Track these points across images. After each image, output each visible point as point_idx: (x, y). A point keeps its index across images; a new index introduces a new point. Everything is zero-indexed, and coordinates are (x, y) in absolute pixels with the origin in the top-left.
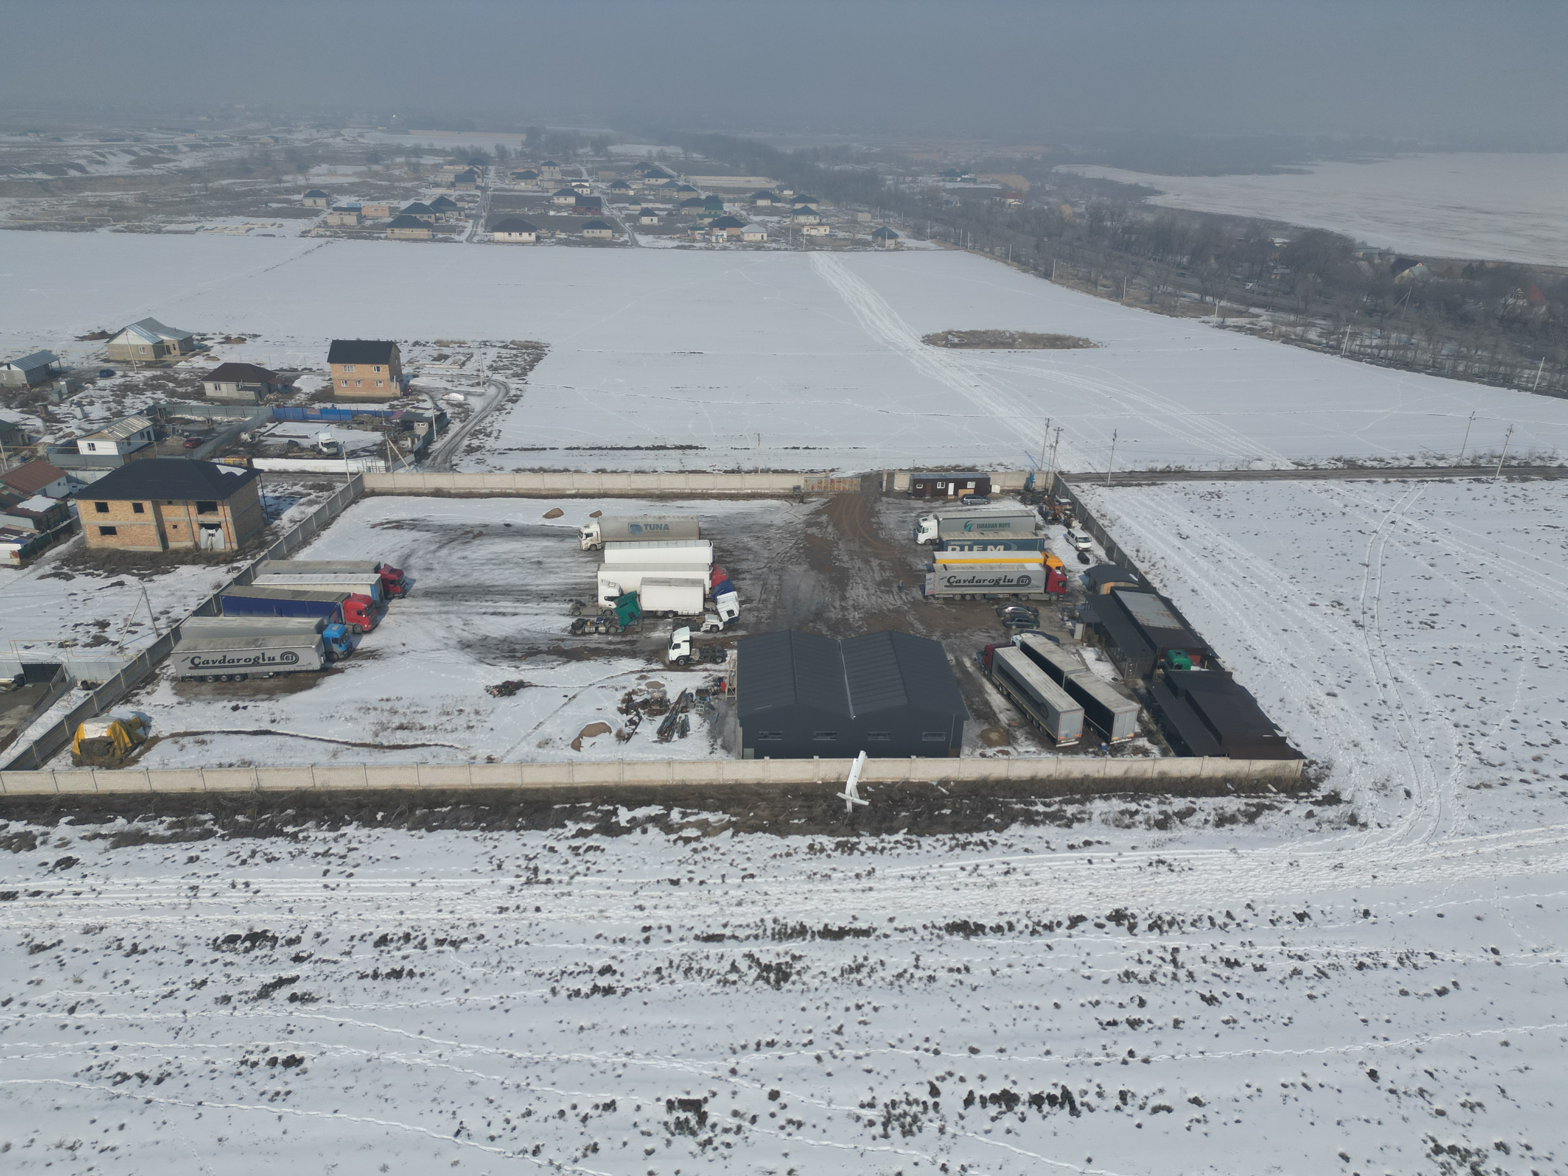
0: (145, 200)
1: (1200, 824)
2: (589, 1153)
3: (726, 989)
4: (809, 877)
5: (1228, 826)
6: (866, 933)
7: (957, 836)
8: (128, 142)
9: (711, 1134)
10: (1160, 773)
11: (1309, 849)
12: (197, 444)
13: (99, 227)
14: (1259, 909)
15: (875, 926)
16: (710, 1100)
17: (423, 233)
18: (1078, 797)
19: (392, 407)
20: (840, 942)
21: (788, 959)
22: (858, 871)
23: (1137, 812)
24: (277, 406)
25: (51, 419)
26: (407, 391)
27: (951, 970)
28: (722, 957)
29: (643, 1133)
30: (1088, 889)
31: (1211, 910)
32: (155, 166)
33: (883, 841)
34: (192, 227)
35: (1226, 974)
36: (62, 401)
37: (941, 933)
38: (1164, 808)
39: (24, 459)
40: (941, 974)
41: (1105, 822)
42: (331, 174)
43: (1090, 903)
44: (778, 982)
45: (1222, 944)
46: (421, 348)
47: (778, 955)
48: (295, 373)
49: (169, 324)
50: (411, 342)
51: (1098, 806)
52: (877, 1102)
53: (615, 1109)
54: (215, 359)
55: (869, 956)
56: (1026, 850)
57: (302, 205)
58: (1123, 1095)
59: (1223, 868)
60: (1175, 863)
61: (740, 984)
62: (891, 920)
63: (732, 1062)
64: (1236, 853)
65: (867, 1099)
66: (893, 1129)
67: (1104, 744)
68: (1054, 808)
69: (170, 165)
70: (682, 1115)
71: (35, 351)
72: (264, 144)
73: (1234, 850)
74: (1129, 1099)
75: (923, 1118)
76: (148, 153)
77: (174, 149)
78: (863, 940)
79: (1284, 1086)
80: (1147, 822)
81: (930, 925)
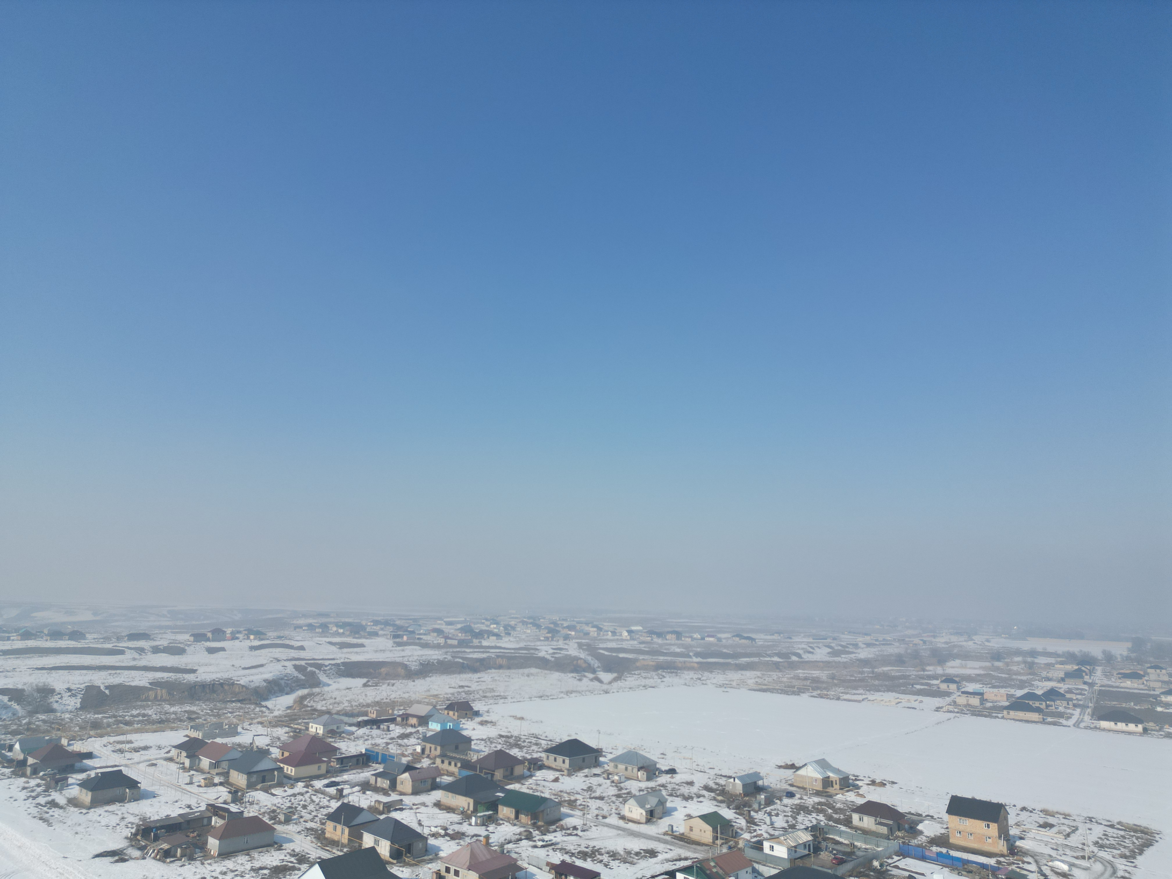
0: (833, 677)
8: (829, 640)
12: (841, 862)
13: (803, 693)
17: (1035, 716)
19: (999, 862)
24: (904, 843)
25: (751, 821)
26: (1013, 851)
32: (843, 656)
34: (860, 698)
36: (760, 809)
39: (730, 848)
42: (962, 667)
46: (1028, 813)
48: (920, 818)
49: (835, 765)
50: (1019, 806)
54: (862, 796)
57: (939, 688)
69: (852, 656)
71: (751, 771)
72: (916, 644)
76: (840, 648)
77: (856, 646)
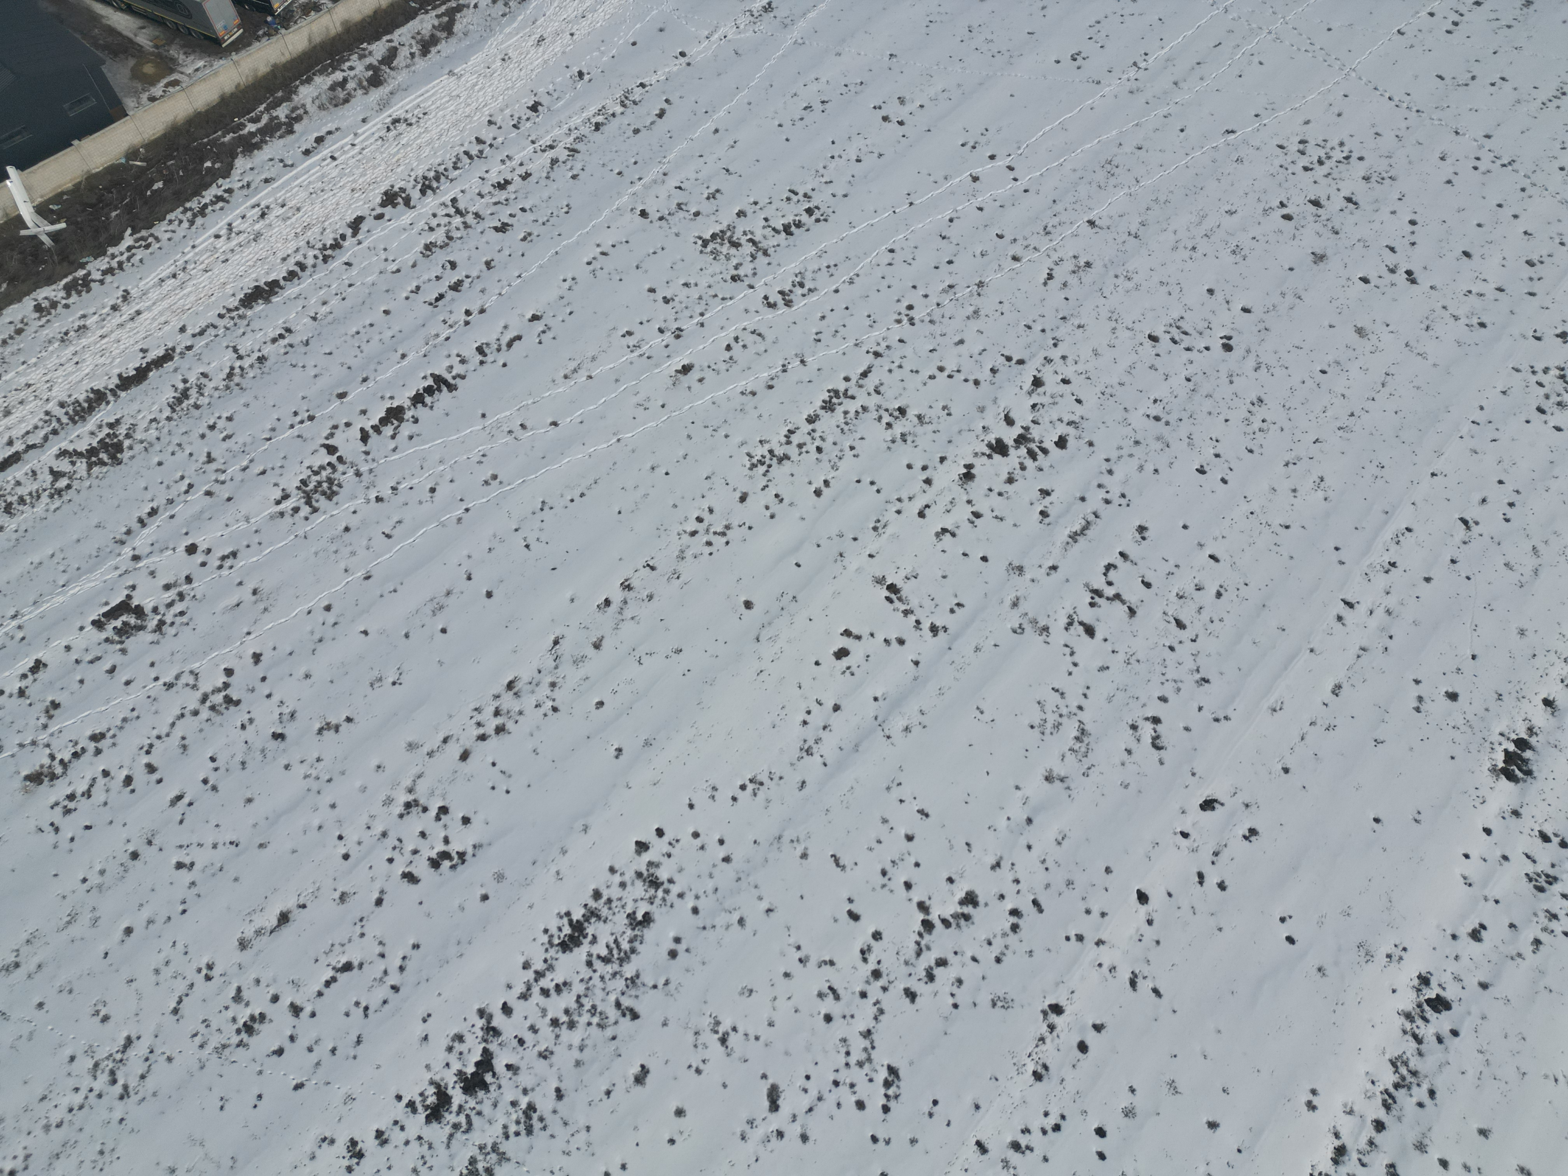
1: (409, 61)
2: (52, 712)
3: (66, 497)
4: (62, 340)
5: (434, 50)
6: (167, 357)
7: (188, 205)
9: (159, 617)
10: (342, 24)
11: (510, 35)
14: (499, 120)
15: (170, 345)
16: (133, 594)
18: (280, 94)
20: (147, 382)
21: (106, 430)
22: (111, 303)
23: (345, 80)
27: (274, 341)
28: (34, 473)
29: (91, 662)
30: (349, 187)
31: (462, 145)
33: (113, 256)
35: (504, 197)
37: (240, 312)
38: (368, 61)
40: (268, 350)
41: (322, 107)
43: (358, 200)
44: (113, 457)
45: (487, 172)
47: (92, 433)
51: (306, 94)
52: (288, 491)
53: (45, 665)
55: (187, 377)
56: (267, 181)
58: (480, 350)
59: (452, 98)
60: (409, 116)
61: (76, 484)
62: (183, 330)
63: (127, 551)
64: (454, 74)
65: (278, 494)
66: (317, 501)
67: (269, 19)
68: (265, 119)
70: (118, 623)
73: (451, 73)
74: (486, 350)
75: (336, 476)
78: (169, 366)
79: (589, 263)
80: (360, 85)
81: (224, 311)
